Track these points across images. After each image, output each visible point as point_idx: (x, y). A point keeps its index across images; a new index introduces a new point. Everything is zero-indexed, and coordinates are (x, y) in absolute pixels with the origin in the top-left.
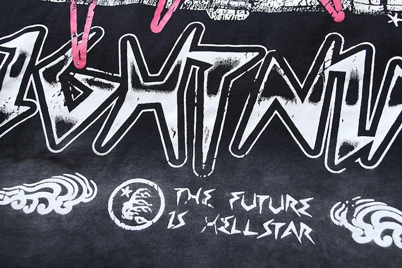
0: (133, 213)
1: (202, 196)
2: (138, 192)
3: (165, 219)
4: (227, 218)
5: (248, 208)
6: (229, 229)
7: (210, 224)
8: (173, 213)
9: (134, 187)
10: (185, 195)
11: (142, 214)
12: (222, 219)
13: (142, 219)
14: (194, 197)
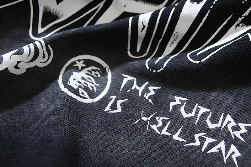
0: (79, 84)
1: (146, 90)
2: (90, 68)
3: (105, 101)
4: (162, 118)
5: (185, 115)
6: (160, 129)
7: (144, 119)
8: (114, 97)
9: (88, 63)
10: (131, 83)
11: (86, 89)
12: (157, 118)
13: (85, 93)
14: (138, 88)
